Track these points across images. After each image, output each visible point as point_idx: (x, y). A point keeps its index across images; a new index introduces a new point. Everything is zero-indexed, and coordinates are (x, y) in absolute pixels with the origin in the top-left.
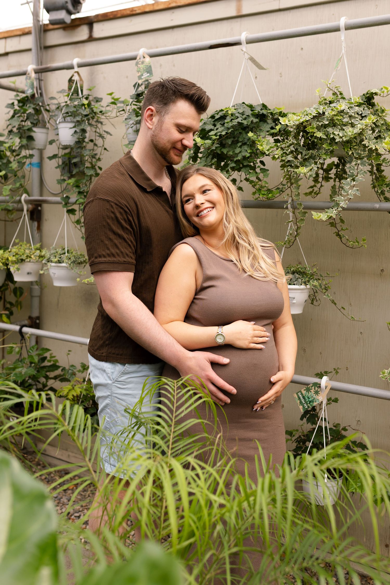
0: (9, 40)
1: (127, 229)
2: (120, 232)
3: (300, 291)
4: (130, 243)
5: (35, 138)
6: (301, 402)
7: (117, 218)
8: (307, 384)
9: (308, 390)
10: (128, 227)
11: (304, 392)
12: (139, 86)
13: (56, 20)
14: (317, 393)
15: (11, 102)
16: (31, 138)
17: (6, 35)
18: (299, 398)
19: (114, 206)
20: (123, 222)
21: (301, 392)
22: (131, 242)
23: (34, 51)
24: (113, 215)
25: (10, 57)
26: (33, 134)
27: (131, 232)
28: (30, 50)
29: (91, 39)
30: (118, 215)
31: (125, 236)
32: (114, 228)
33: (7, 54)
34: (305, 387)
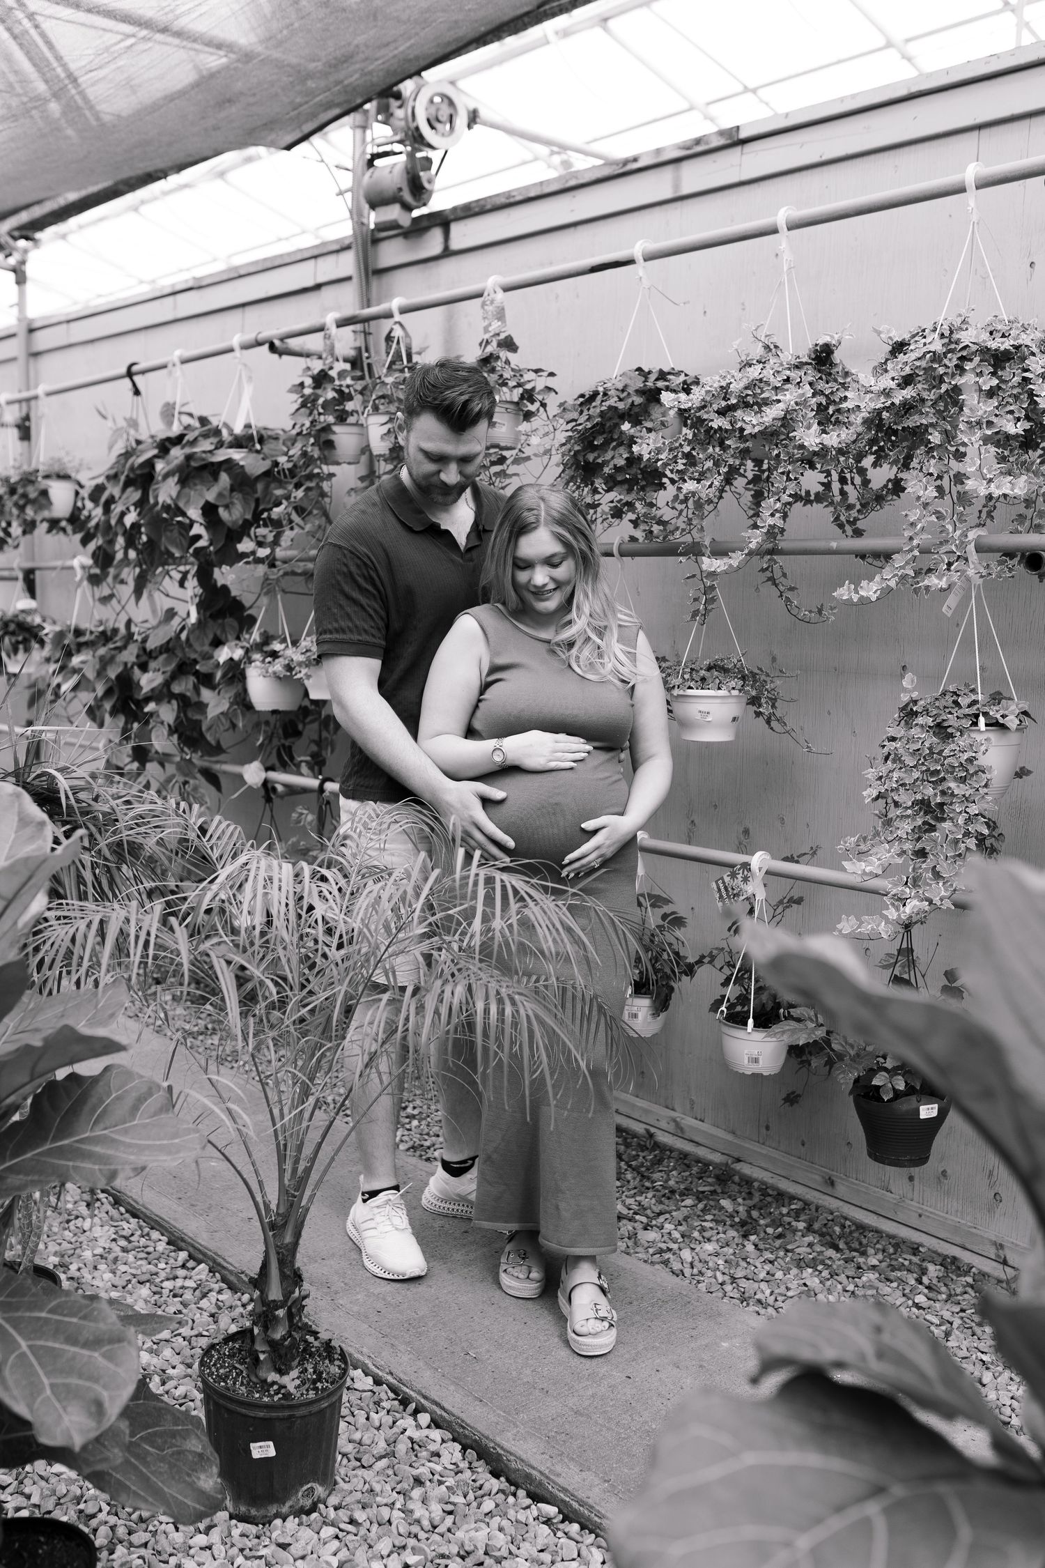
0: (320, 260)
1: (367, 590)
2: (356, 595)
3: (718, 701)
4: (372, 612)
5: (336, 444)
6: (721, 897)
7: (351, 573)
8: (732, 866)
9: (733, 876)
10: (370, 588)
11: (727, 879)
12: (488, 342)
13: (384, 223)
14: (745, 880)
15: (298, 381)
16: (330, 445)
17: (316, 252)
18: (719, 890)
19: (349, 555)
20: (360, 580)
21: (722, 878)
22: (375, 611)
23: (355, 280)
24: (345, 570)
25: (325, 291)
26: (333, 437)
27: (374, 596)
28: (349, 279)
29: (447, 253)
30: (353, 569)
31: (363, 601)
32: (347, 588)
33: (318, 287)
34: (728, 871)
